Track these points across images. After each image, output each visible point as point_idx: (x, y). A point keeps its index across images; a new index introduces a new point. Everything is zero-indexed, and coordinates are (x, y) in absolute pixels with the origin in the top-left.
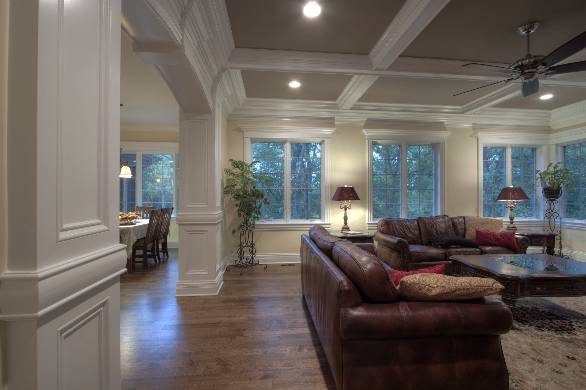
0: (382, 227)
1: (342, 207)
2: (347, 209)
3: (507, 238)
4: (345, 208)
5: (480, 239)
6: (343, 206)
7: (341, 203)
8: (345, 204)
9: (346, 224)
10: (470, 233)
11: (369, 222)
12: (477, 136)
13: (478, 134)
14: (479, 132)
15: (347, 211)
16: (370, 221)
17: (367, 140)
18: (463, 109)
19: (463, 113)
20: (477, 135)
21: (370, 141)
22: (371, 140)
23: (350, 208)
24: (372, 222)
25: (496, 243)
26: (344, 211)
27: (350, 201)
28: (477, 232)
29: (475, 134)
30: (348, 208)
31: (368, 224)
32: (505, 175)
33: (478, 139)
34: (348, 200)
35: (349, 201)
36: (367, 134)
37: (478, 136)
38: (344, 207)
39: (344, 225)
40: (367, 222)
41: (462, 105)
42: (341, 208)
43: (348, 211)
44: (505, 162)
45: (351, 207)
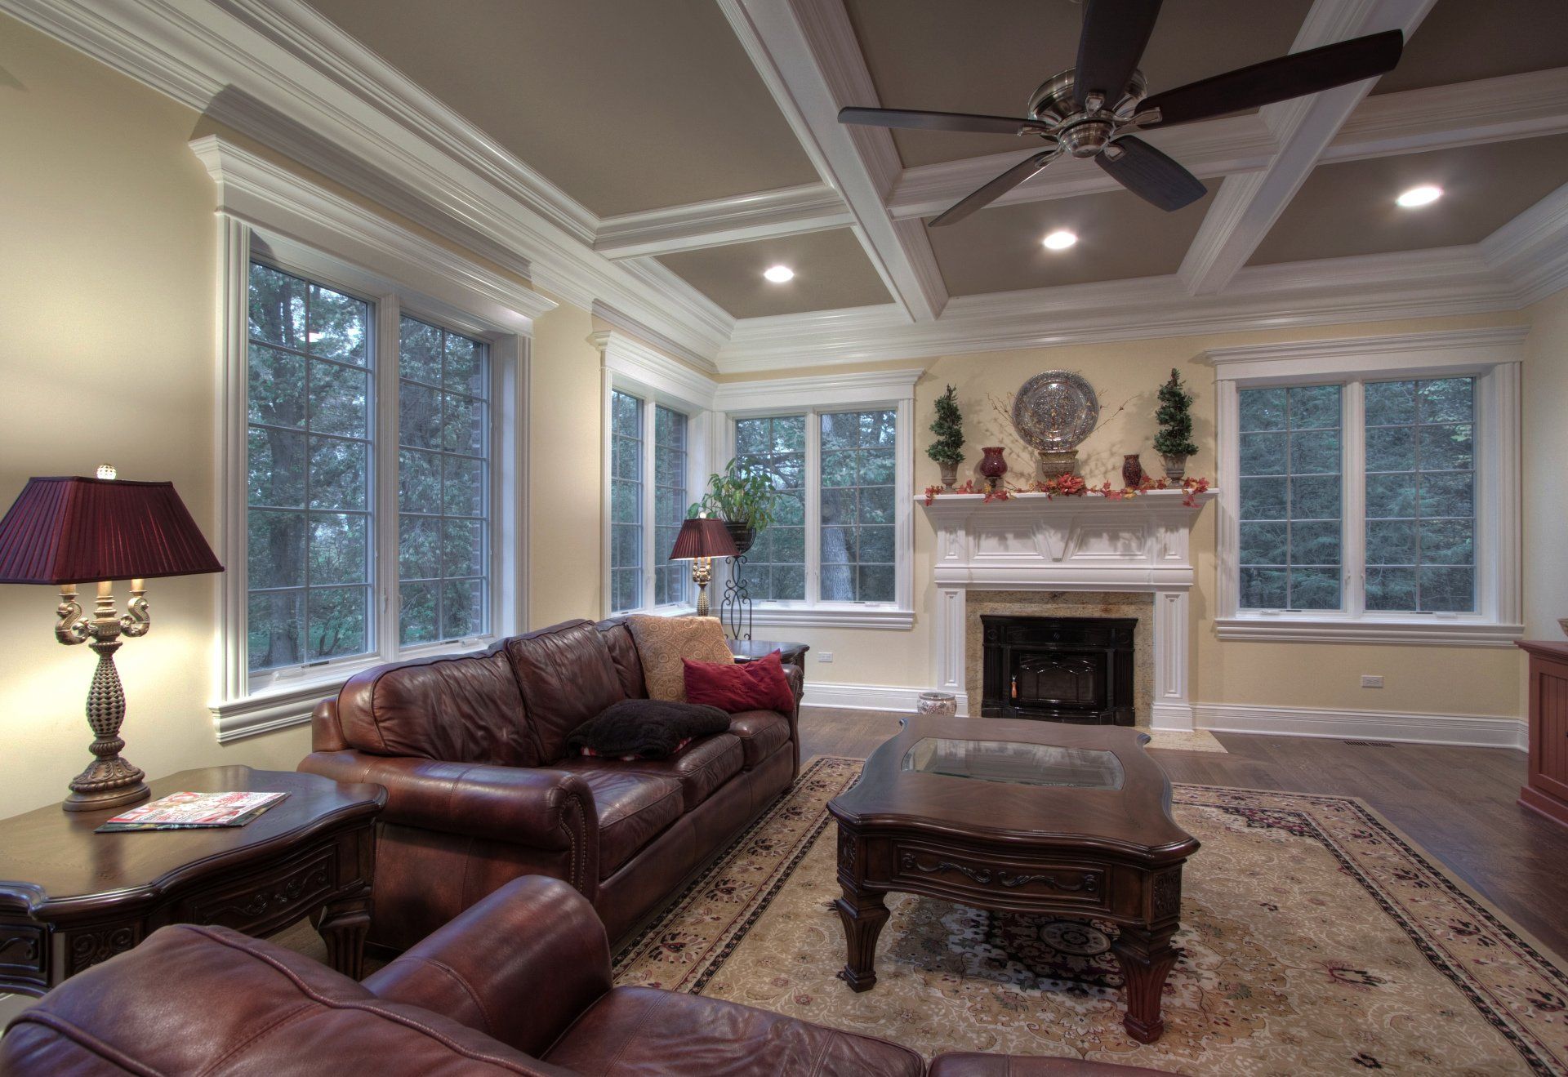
0: (376, 721)
1: (75, 633)
2: (122, 638)
3: (771, 678)
4: (100, 639)
5: (705, 695)
6: (87, 617)
7: (69, 598)
8: (101, 609)
9: (107, 747)
10: (665, 678)
11: (232, 701)
12: (600, 345)
13: (610, 339)
14: (612, 333)
15: (117, 656)
16: (237, 693)
17: (219, 215)
18: (599, 231)
19: (594, 246)
20: (604, 339)
21: (239, 227)
22: (244, 223)
23: (141, 633)
24: (244, 698)
25: (749, 699)
26: (95, 658)
27: (137, 583)
28: (689, 669)
29: (597, 337)
30: (127, 632)
31: (225, 711)
32: (640, 481)
33: (603, 353)
34: (121, 575)
35: (130, 587)
36: (218, 178)
37: (606, 344)
38: (91, 627)
39: (94, 758)
40: (216, 699)
41: (602, 214)
42: (64, 638)
43: (129, 656)
44: (640, 444)
45: (147, 626)
